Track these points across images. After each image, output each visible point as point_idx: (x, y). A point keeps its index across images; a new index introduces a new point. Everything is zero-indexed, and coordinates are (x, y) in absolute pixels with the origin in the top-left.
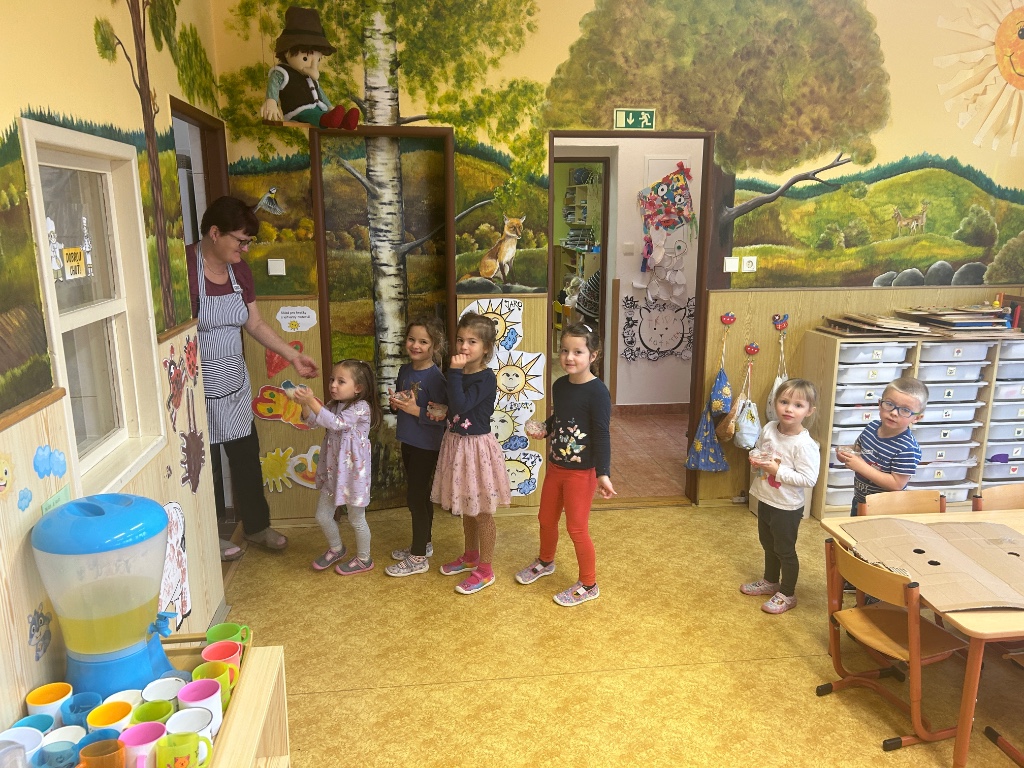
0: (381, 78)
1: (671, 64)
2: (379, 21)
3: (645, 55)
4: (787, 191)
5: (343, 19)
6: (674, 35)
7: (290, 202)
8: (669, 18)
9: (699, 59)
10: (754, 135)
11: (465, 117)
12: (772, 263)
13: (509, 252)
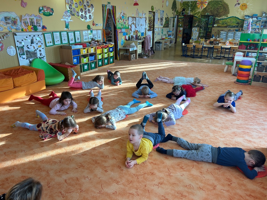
0: (189, 12)
1: (211, 10)
2: (190, 8)
3: (209, 9)
4: (220, 19)
5: (187, 8)
6: (211, 7)
7: (182, 20)
8: (211, 6)
9: (213, 9)
10: (217, 15)
11: (195, 14)
12: (218, 25)
13: (197, 24)
